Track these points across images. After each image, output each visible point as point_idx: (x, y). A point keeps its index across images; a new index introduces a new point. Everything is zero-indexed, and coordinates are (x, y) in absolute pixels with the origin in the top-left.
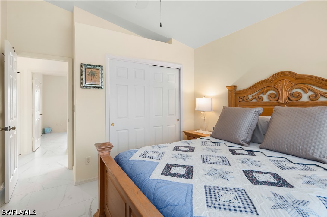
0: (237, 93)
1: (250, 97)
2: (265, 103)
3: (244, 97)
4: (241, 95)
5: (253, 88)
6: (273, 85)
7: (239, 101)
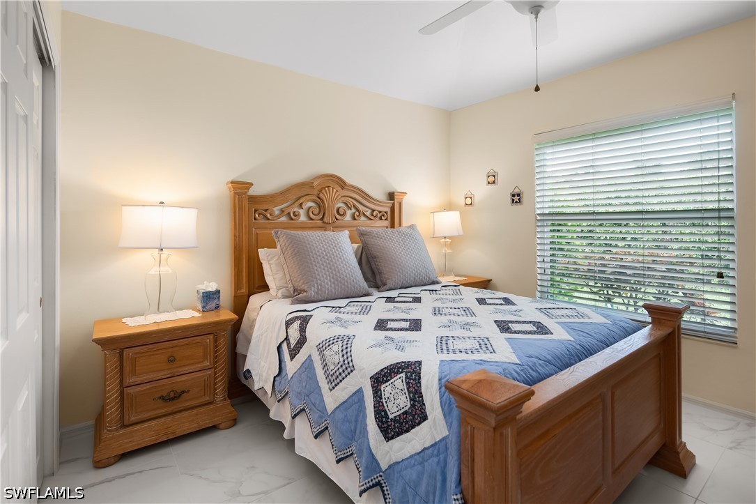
0: (254, 200)
1: (276, 210)
2: (303, 223)
3: (266, 210)
4: (257, 207)
5: (284, 193)
6: (315, 192)
7: (255, 219)
